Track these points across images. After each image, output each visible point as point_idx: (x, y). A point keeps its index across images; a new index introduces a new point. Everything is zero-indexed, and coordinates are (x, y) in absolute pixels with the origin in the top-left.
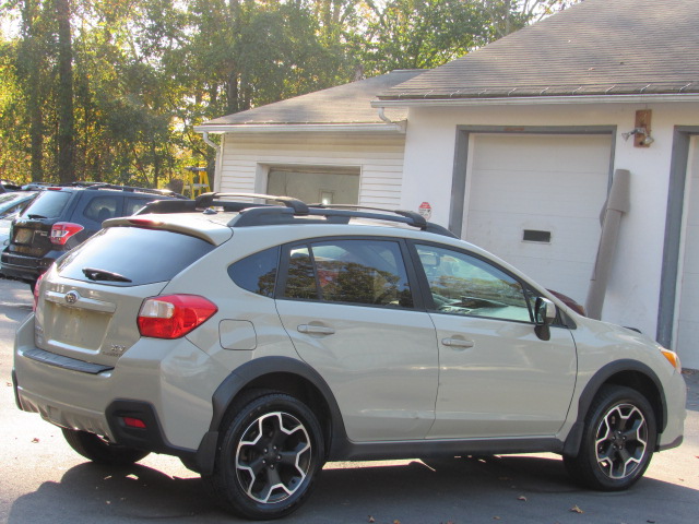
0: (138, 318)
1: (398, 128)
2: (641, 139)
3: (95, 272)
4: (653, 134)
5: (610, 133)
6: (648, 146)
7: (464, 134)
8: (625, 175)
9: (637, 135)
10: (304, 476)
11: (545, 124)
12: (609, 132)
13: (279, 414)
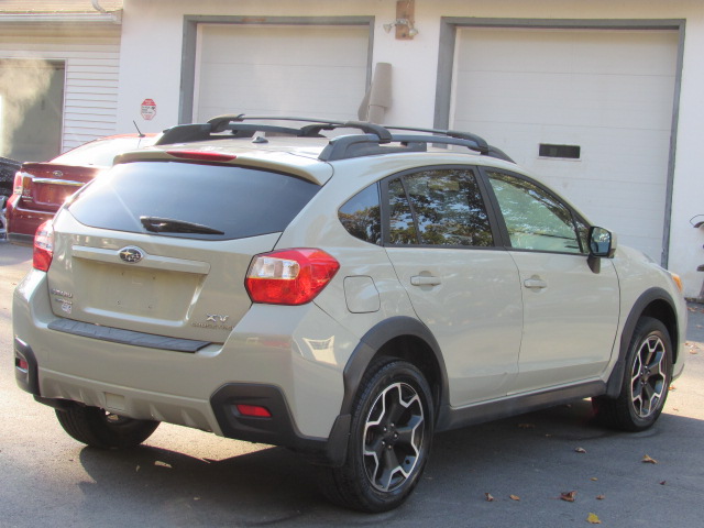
0: (246, 280)
1: (115, 18)
2: (403, 32)
3: (158, 222)
4: (416, 25)
5: (368, 23)
6: (411, 38)
7: (192, 24)
8: (386, 69)
9: (399, 26)
10: (418, 455)
11: (287, 15)
12: (366, 23)
13: (398, 385)
